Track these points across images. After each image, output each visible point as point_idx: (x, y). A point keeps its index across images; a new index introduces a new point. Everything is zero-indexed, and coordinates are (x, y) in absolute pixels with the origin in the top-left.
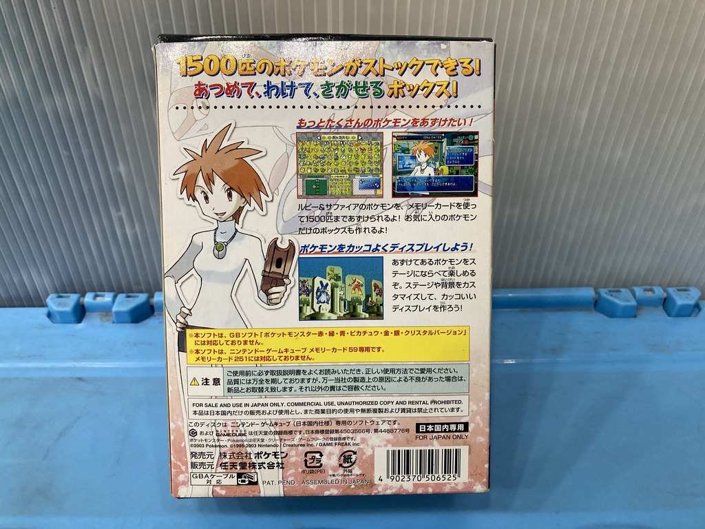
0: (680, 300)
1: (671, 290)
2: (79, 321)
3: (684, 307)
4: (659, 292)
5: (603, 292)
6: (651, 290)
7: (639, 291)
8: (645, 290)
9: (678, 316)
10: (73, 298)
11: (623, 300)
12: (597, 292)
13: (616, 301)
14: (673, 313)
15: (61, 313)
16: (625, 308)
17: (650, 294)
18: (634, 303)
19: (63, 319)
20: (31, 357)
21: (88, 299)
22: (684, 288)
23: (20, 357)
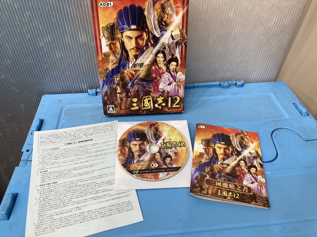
0: (239, 83)
1: (237, 81)
2: (97, 95)
3: (239, 85)
4: (234, 82)
5: (221, 83)
6: (233, 82)
7: (230, 82)
8: (231, 82)
9: (239, 87)
10: (95, 90)
11: (226, 84)
12: (220, 83)
13: (224, 84)
14: (237, 86)
15: (92, 93)
16: (226, 85)
17: (232, 82)
18: (228, 84)
19: (93, 95)
20: (88, 103)
21: (98, 90)
22: (240, 80)
23: (85, 103)
